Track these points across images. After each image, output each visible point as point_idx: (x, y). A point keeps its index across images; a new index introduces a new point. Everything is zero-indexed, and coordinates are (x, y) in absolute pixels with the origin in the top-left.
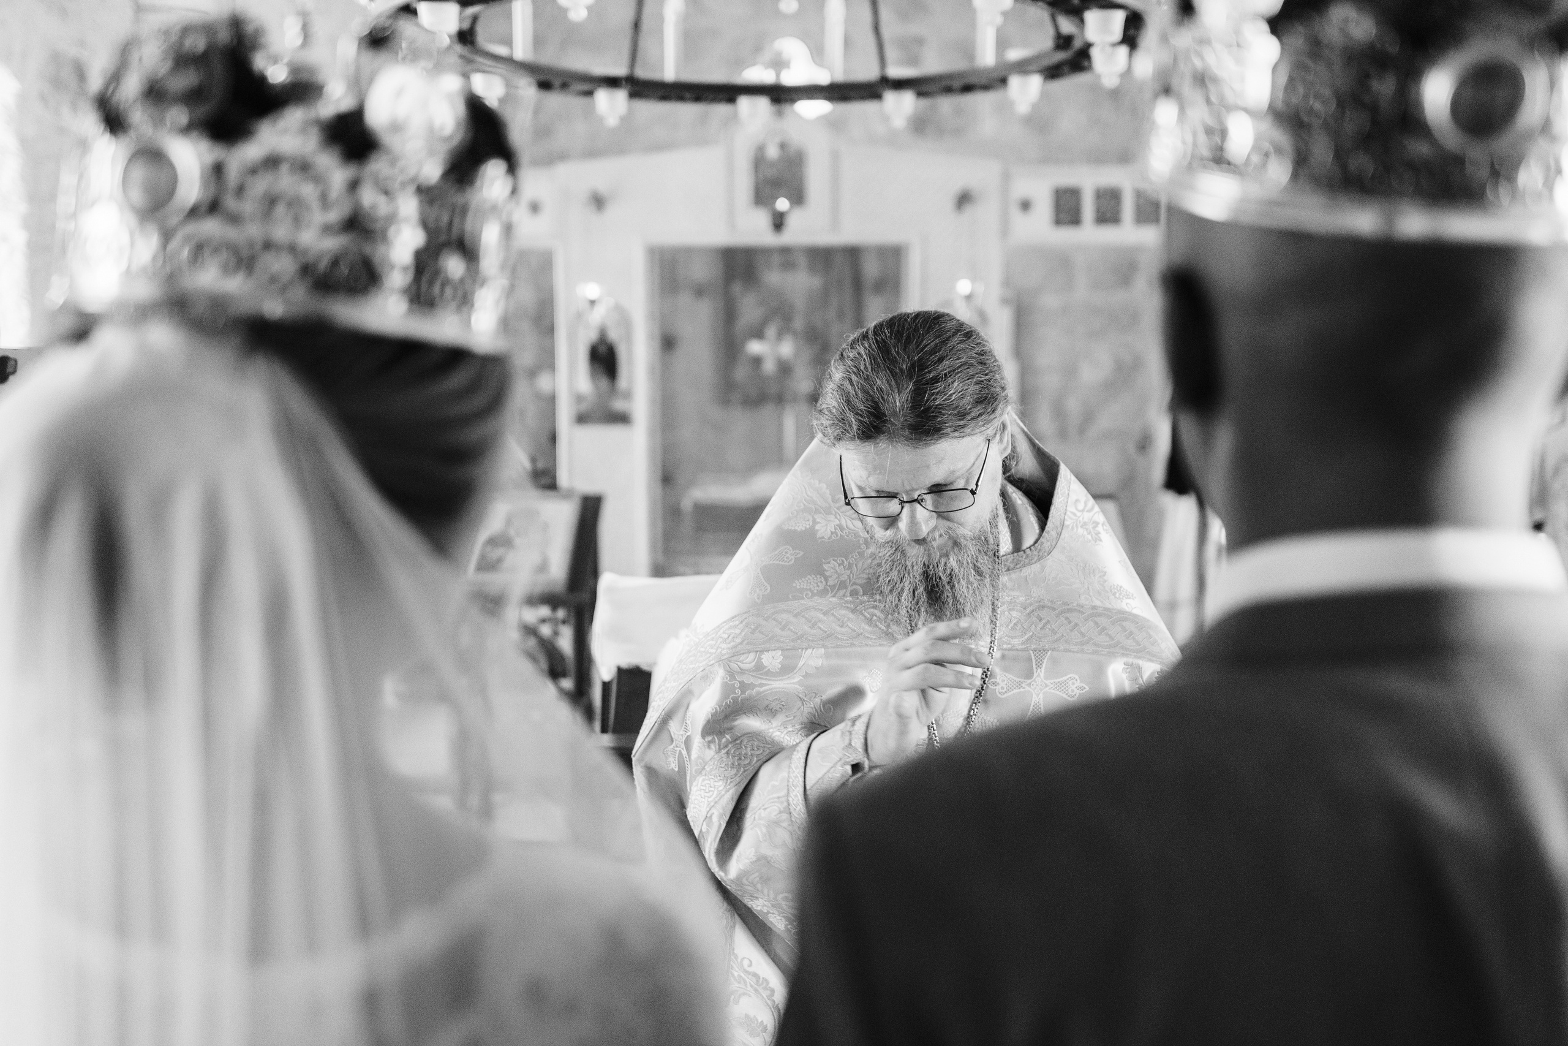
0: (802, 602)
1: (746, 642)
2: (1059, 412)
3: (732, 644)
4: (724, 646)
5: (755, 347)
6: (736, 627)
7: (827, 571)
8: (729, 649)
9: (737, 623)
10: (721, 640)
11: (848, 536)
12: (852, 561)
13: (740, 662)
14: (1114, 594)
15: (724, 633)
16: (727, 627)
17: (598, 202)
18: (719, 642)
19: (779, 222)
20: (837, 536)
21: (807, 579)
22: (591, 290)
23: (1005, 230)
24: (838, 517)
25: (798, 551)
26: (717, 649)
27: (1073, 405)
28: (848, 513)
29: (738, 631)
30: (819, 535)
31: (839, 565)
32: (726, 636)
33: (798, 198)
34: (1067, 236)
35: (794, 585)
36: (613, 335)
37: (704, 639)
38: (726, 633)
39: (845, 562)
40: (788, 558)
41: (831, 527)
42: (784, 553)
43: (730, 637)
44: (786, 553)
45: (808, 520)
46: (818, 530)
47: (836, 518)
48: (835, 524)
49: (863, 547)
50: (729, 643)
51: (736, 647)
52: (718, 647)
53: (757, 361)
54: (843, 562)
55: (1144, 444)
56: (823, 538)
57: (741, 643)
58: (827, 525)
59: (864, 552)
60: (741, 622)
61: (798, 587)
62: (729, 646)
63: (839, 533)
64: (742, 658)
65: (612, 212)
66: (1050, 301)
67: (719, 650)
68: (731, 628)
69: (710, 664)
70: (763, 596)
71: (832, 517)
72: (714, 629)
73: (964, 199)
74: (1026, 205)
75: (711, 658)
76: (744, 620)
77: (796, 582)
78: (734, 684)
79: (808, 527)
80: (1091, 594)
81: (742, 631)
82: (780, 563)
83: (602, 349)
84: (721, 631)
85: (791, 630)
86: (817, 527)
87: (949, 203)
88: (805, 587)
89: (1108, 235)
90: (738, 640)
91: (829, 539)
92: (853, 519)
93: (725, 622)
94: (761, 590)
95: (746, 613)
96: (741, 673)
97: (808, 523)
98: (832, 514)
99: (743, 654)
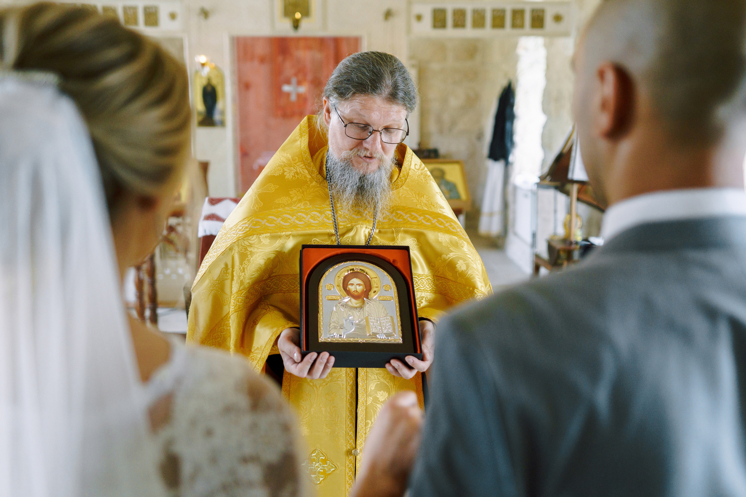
0: (279, 210)
1: (251, 230)
2: (439, 121)
3: (244, 231)
4: (240, 233)
5: (286, 88)
6: (246, 223)
7: (291, 195)
8: (243, 234)
9: (247, 221)
10: (238, 230)
11: (301, 178)
12: (304, 189)
13: (249, 240)
14: (434, 206)
15: (240, 226)
16: (241, 224)
17: (205, 14)
18: (237, 231)
19: (296, 25)
20: (296, 178)
21: (281, 199)
22: (202, 59)
23: (409, 30)
24: (295, 168)
25: (276, 186)
26: (237, 235)
27: (446, 117)
28: (301, 166)
29: (247, 225)
30: (286, 177)
31: (298, 192)
32: (241, 228)
33: (306, 13)
34: (439, 33)
35: (275, 202)
36: (214, 82)
37: (229, 231)
38: (241, 227)
39: (300, 190)
40: (271, 189)
41: (292, 174)
42: (269, 187)
43: (243, 228)
44: (270, 187)
45: (280, 170)
46: (286, 175)
47: (295, 169)
48: (294, 171)
49: (309, 182)
50: (243, 231)
51: (246, 232)
52: (237, 234)
53: (288, 95)
54: (299, 190)
55: (480, 136)
56: (288, 179)
57: (249, 230)
58: (290, 172)
59: (309, 185)
60: (249, 221)
61: (277, 203)
62: (243, 232)
63: (296, 176)
64: (250, 237)
65: (213, 19)
66: (435, 66)
67: (238, 235)
68: (244, 224)
69: (233, 242)
70: (259, 207)
71: (292, 168)
72: (235, 225)
73: (388, 14)
74: (419, 18)
75: (234, 239)
76: (250, 220)
77: (276, 200)
78: (247, 252)
79: (280, 174)
80: (422, 205)
81: (249, 225)
82: (267, 192)
83: (209, 89)
84: (239, 226)
85: (274, 223)
86: (285, 174)
87: (381, 17)
88: (281, 202)
89: (459, 33)
90: (247, 230)
91: (291, 179)
92: (303, 169)
93: (240, 221)
94: (258, 205)
95: (251, 216)
96: (250, 246)
97: (280, 172)
98: (292, 167)
99: (250, 236)
